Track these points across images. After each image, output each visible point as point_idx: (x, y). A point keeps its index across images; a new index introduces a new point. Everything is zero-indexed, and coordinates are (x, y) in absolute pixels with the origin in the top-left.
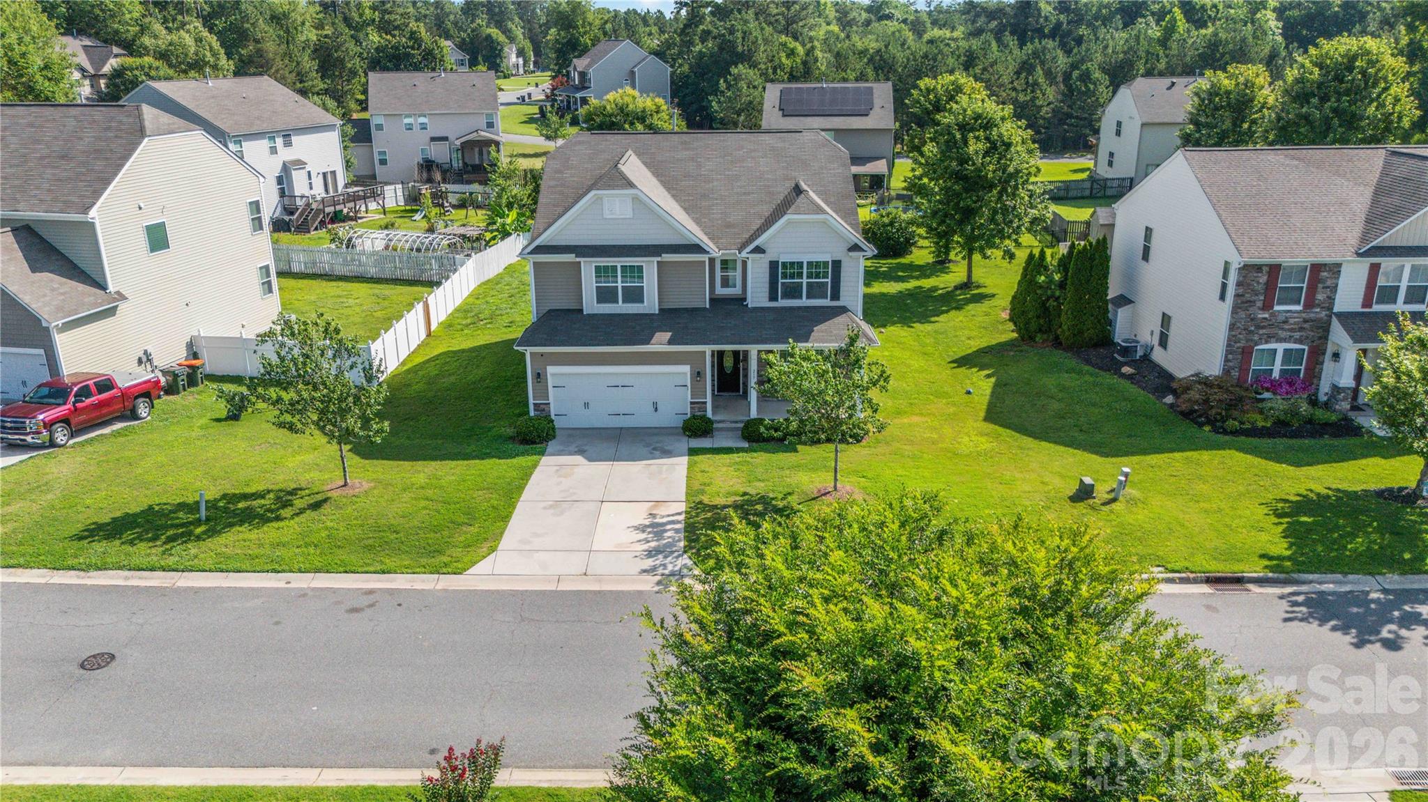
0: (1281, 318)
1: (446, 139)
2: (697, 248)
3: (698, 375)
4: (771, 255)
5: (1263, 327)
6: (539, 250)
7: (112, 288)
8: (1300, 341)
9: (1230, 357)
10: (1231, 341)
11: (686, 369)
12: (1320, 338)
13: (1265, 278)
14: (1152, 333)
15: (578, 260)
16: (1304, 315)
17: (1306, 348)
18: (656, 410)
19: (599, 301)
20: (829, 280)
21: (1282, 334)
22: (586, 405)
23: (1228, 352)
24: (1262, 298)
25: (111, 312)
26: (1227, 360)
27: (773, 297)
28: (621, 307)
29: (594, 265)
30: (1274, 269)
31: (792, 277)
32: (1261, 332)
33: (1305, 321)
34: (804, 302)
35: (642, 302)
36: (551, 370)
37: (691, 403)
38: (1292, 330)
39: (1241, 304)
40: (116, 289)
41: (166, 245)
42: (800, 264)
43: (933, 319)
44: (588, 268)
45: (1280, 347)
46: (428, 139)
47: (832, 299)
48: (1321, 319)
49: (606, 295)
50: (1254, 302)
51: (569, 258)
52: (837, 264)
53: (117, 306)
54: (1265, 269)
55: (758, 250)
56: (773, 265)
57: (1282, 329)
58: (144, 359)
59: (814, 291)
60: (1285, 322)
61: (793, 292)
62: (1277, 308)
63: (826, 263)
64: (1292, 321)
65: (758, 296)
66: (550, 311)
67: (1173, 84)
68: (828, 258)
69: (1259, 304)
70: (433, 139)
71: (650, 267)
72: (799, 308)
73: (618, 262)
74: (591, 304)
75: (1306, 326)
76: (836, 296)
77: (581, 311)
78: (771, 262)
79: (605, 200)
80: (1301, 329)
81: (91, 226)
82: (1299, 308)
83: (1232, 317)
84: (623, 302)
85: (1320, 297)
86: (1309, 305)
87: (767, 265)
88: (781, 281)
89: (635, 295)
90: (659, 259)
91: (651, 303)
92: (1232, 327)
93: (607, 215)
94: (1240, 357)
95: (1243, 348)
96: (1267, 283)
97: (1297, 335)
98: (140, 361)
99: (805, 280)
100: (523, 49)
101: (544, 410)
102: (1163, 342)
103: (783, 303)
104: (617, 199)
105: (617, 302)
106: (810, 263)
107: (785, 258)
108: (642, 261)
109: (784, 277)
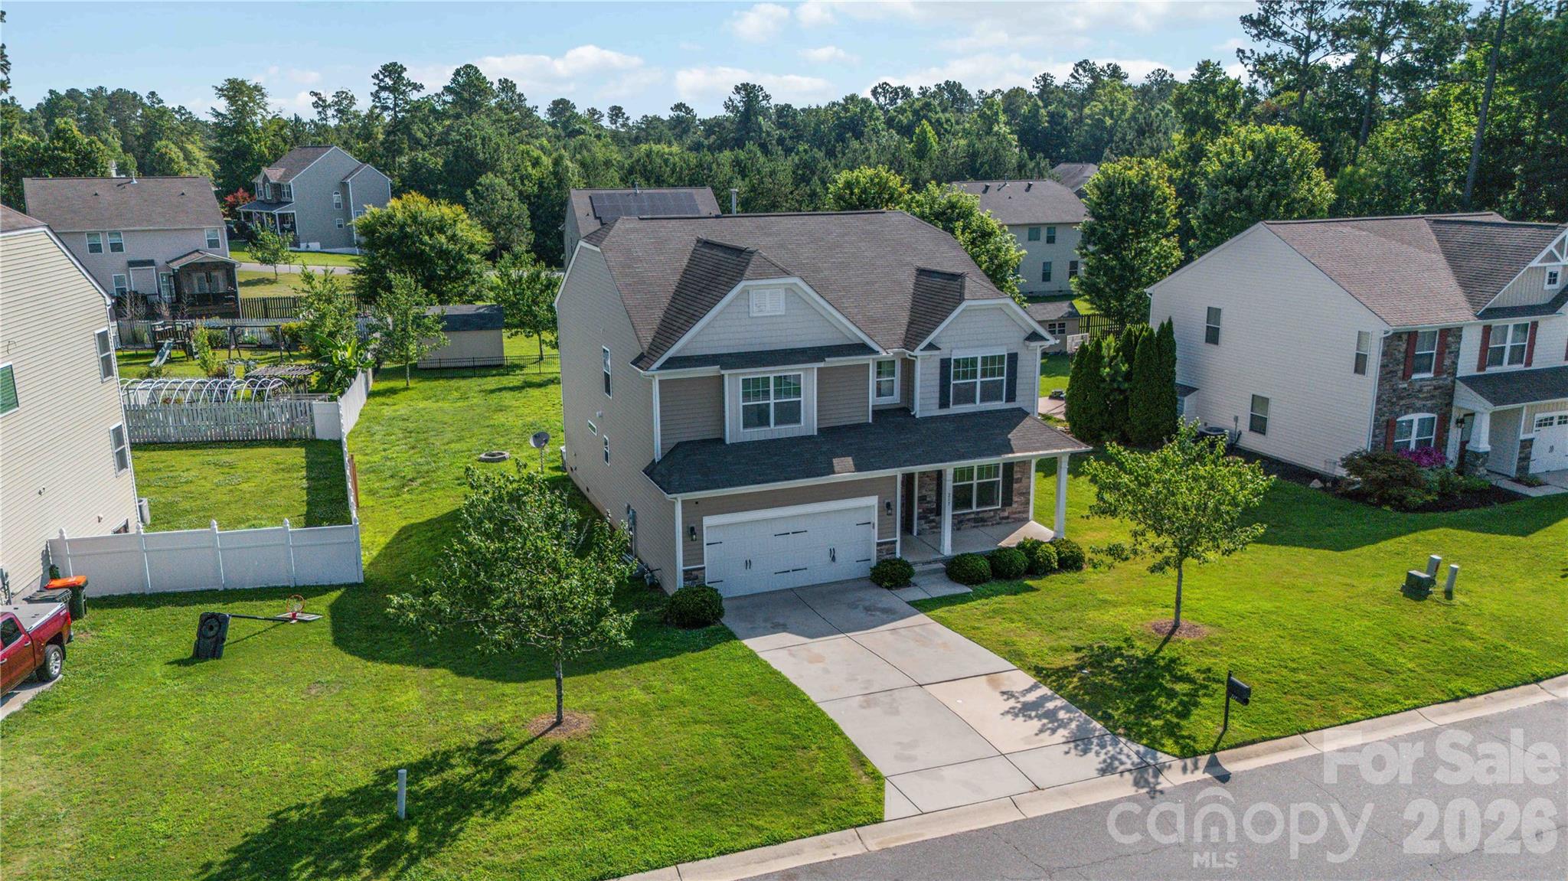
0: (1417, 386)
1: (151, 263)
2: (863, 349)
3: (887, 507)
4: (944, 353)
5: (1402, 398)
6: (673, 363)
8: (1430, 410)
9: (1377, 431)
10: (1379, 413)
11: (873, 501)
12: (1447, 405)
13: (1405, 346)
14: (1236, 419)
15: (723, 372)
16: (1434, 382)
17: (1435, 415)
18: (834, 559)
19: (746, 426)
20: (1004, 378)
21: (1418, 404)
22: (748, 564)
23: (1376, 427)
24: (1402, 367)
26: (1374, 436)
27: (944, 403)
28: (773, 431)
29: (741, 378)
30: (1412, 336)
31: (965, 377)
32: (1402, 402)
33: (1435, 388)
34: (979, 406)
35: (798, 421)
36: (708, 521)
37: (879, 544)
38: (1426, 399)
39: (1386, 374)
41: (15, 401)
42: (974, 360)
44: (734, 382)
45: (1416, 417)
46: (124, 264)
47: (1008, 401)
48: (1447, 385)
49: (756, 417)
50: (1396, 372)
52: (1013, 358)
54: (1405, 337)
55: (931, 347)
56: (945, 364)
57: (1418, 398)
59: (989, 393)
60: (1420, 391)
61: (966, 396)
62: (1415, 376)
63: (1001, 358)
64: (1425, 389)
65: (925, 403)
66: (679, 445)
67: (987, 187)
68: (1003, 351)
69: (1400, 374)
70: (132, 264)
71: (808, 377)
72: (974, 414)
73: (771, 373)
74: (735, 430)
75: (1436, 393)
76: (1011, 398)
77: (722, 440)
78: (942, 360)
79: (753, 294)
80: (1433, 397)
82: (1430, 375)
83: (1379, 390)
84: (776, 424)
85: (1447, 362)
86: (1438, 372)
87: (938, 364)
88: (953, 382)
89: (789, 413)
90: (822, 365)
91: (809, 422)
92: (1379, 400)
93: (755, 312)
94: (1384, 431)
95: (1388, 421)
96: (1406, 351)
97: (1429, 403)
99: (979, 380)
100: (125, 164)
101: (697, 578)
102: (1259, 425)
103: (955, 409)
104: (768, 292)
105: (768, 424)
106: (985, 359)
107: (958, 355)
108: (799, 370)
109: (957, 377)
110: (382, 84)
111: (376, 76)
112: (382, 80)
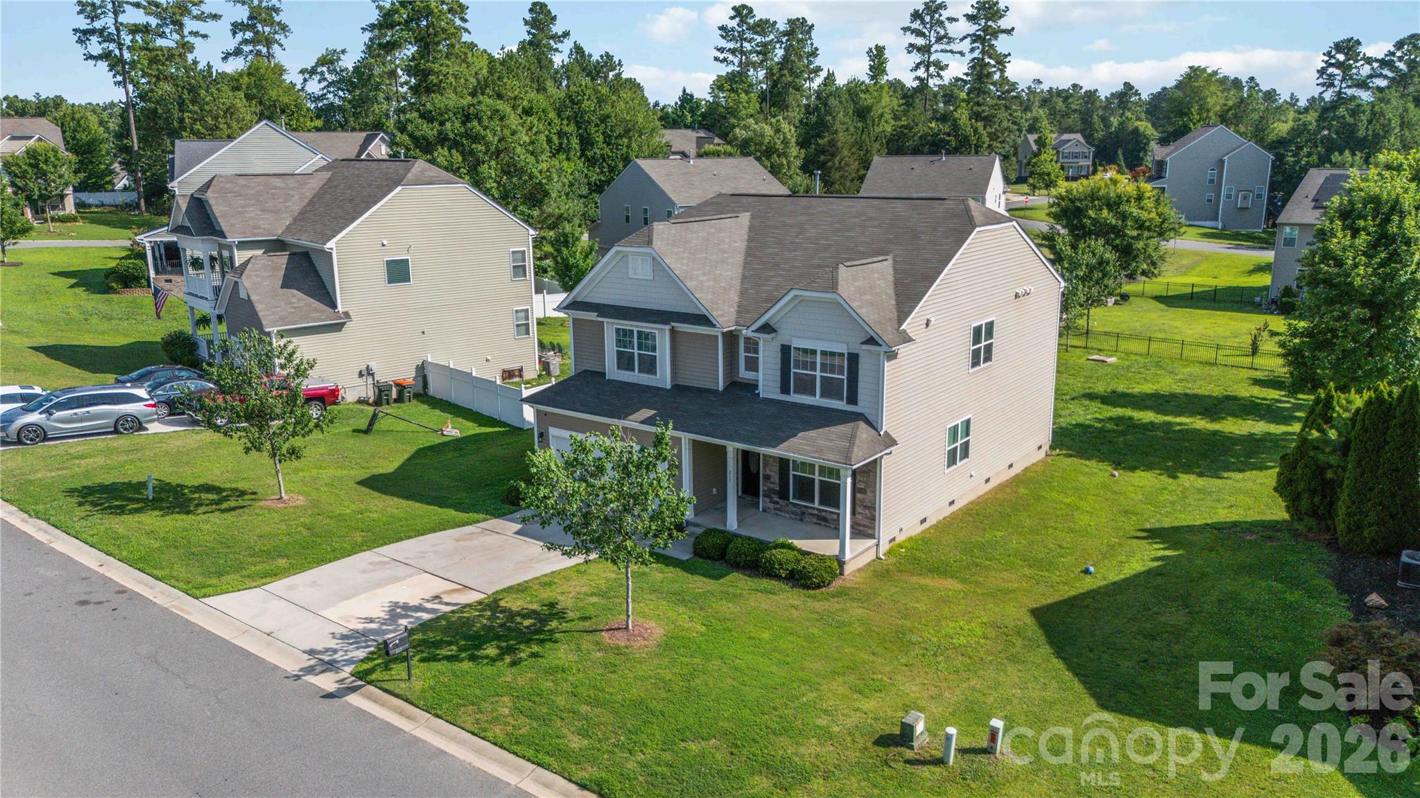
2: (704, 320)
4: (782, 337)
6: (574, 305)
7: (340, 308)
15: (601, 319)
19: (618, 367)
20: (845, 377)
25: (338, 327)
27: (785, 389)
28: (635, 376)
29: (615, 327)
31: (805, 366)
34: (817, 400)
35: (656, 374)
36: (554, 431)
40: (345, 310)
41: (406, 279)
42: (814, 353)
43: (1226, 475)
44: (610, 329)
47: (848, 402)
49: (625, 362)
51: (592, 316)
52: (854, 359)
53: (344, 323)
55: (767, 328)
56: (785, 350)
58: (365, 373)
59: (828, 389)
61: (806, 386)
63: (842, 355)
65: (769, 385)
66: (585, 371)
68: (844, 349)
71: (663, 335)
72: (811, 407)
73: (635, 326)
74: (612, 369)
76: (853, 399)
77: (603, 374)
78: (783, 346)
79: (629, 258)
81: (329, 255)
84: (639, 371)
87: (779, 350)
88: (793, 370)
89: (649, 365)
90: (672, 328)
91: (663, 377)
93: (632, 274)
98: (361, 375)
99: (818, 374)
103: (794, 397)
104: (640, 258)
105: (633, 370)
106: (824, 353)
107: (797, 343)
108: (657, 329)
109: (797, 367)
110: (1333, 61)
111: (1329, 54)
112: (1333, 57)
